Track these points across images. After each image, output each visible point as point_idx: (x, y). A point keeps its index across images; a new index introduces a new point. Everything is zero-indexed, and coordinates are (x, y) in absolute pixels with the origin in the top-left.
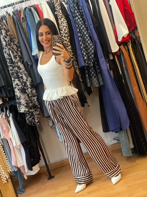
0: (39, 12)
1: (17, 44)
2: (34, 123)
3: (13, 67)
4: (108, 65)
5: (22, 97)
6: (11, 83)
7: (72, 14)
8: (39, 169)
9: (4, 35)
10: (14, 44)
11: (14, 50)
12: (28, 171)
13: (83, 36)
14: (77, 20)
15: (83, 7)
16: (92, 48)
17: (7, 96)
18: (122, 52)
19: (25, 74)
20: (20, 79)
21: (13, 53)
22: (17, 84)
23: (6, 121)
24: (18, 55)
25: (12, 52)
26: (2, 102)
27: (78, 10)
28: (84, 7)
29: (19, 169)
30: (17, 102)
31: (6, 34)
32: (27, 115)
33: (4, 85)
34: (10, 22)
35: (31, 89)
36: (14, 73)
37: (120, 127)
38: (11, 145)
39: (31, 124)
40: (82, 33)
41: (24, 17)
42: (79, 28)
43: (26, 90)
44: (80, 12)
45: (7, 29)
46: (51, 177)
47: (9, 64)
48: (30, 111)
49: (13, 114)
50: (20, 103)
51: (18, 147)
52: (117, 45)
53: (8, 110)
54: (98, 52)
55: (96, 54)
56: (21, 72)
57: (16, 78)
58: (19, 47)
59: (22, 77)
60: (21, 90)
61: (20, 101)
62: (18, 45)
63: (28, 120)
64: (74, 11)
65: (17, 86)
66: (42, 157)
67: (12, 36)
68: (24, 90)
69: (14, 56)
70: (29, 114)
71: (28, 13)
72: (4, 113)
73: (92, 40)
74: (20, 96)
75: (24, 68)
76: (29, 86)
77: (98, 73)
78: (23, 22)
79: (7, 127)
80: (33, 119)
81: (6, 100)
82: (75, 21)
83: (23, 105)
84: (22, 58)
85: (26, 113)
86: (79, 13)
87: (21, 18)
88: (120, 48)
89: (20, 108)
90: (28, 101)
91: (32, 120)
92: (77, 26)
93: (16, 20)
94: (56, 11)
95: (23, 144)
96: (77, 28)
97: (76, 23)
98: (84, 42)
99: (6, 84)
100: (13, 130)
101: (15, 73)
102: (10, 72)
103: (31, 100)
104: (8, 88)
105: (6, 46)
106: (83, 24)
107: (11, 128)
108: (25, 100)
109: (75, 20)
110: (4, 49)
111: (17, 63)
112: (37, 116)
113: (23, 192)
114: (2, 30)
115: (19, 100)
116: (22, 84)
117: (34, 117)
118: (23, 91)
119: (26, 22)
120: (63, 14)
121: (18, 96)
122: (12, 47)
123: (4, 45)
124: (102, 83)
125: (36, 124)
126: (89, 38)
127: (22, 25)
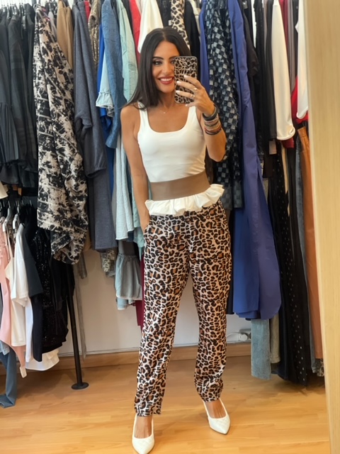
0: (132, 12)
1: (67, 72)
2: (66, 258)
3: (48, 124)
4: (262, 165)
5: (53, 194)
6: (35, 156)
7: (206, 32)
8: (57, 360)
9: (43, 48)
10: (60, 72)
11: (58, 85)
12: (31, 360)
13: (219, 87)
14: (214, 50)
15: (233, 23)
16: (234, 121)
17: (19, 185)
18: (300, 142)
19: (69, 145)
20: (57, 152)
21: (54, 92)
22: (48, 162)
23: (6, 238)
24: (64, 98)
25: (53, 89)
26: (6, 196)
27: (221, 27)
28: (236, 25)
29: (12, 351)
30: (40, 202)
31: (48, 46)
32: (55, 236)
33: (17, 158)
34: (63, 20)
35: (76, 180)
36: (46, 136)
37: (257, 309)
38: (5, 294)
39: (61, 258)
40: (219, 81)
41: (96, 17)
42: (214, 68)
43: (65, 182)
44: (225, 33)
45: (53, 34)
46: (80, 384)
47: (39, 115)
48: (65, 228)
49: (24, 227)
50: (45, 207)
51: (21, 304)
52: (291, 124)
53: (16, 215)
54: (244, 130)
55: (239, 134)
56: (61, 139)
57: (48, 150)
58: (70, 80)
59: (62, 150)
60: (53, 177)
61: (45, 202)
62: (70, 75)
63: (54, 248)
64: (212, 26)
65: (46, 168)
66: (69, 336)
67: (61, 52)
68: (62, 179)
69: (54, 99)
70: (60, 235)
71: (107, 9)
72: (6, 220)
73: (237, 102)
74: (49, 191)
75: (71, 131)
76: (73, 173)
77: (235, 178)
78: (92, 27)
79: (7, 253)
80: (68, 247)
81: (17, 191)
82: (209, 51)
83: (51, 212)
84: (73, 106)
85: (54, 232)
86: (223, 35)
87: (90, 17)
88: (297, 134)
89: (43, 217)
90: (63, 206)
91: (65, 249)
92: (211, 62)
93: (78, 19)
94: (170, 18)
95: (32, 298)
96: (210, 67)
97: (210, 55)
98: (218, 102)
99: (22, 158)
100: (18, 262)
101: (47, 138)
102: (39, 132)
103: (71, 205)
104: (26, 167)
105: (42, 71)
106: (225, 62)
107: (14, 256)
108: (58, 202)
109: (209, 47)
110: (36, 77)
111: (59, 116)
112: (78, 243)
113: (11, 403)
114: (40, 35)
115: (43, 200)
116: (58, 166)
117: (70, 245)
118: (58, 181)
119: (99, 28)
120: (186, 29)
121: (43, 190)
122: (55, 77)
123: (38, 69)
124: (238, 203)
125: (72, 261)
126: (231, 95)
127: (89, 33)
